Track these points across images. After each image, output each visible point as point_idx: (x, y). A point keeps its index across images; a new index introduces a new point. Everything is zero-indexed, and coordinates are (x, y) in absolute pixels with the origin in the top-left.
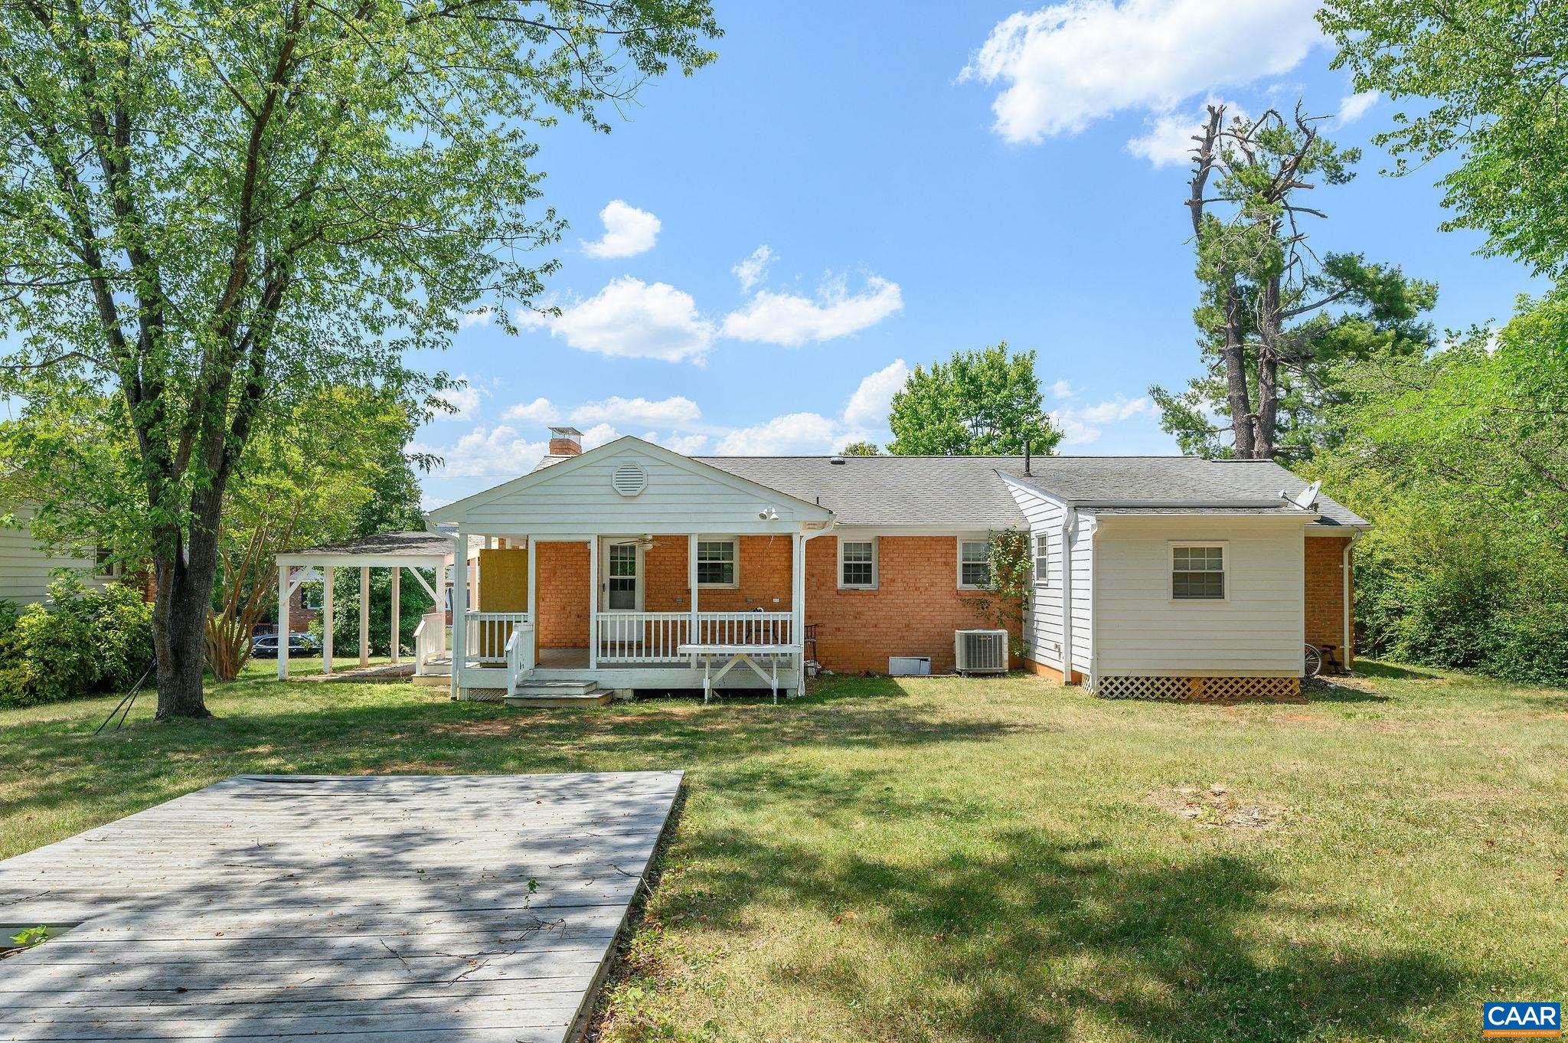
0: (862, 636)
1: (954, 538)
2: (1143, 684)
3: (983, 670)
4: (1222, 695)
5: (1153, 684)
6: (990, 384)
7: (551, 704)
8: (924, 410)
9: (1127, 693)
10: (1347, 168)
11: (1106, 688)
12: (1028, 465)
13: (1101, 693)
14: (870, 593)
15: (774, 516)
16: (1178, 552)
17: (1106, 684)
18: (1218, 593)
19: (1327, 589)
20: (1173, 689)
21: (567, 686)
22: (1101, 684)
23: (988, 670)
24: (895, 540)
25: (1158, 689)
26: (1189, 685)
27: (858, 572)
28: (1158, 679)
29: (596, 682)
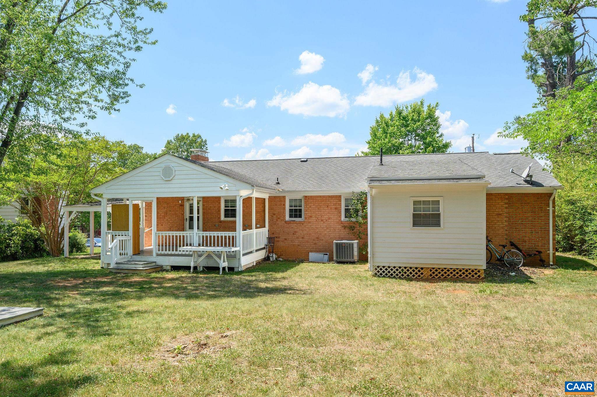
0: (296, 243)
1: (340, 196)
2: (397, 270)
3: (344, 260)
4: (440, 277)
5: (402, 270)
6: (412, 119)
7: (126, 271)
8: (380, 133)
9: (389, 274)
11: (378, 272)
13: (376, 274)
14: (300, 222)
15: (227, 188)
16: (415, 202)
17: (378, 269)
18: (437, 224)
19: (540, 221)
20: (413, 273)
21: (135, 264)
22: (376, 269)
23: (346, 260)
24: (311, 197)
25: (405, 273)
26: (422, 271)
27: (296, 213)
28: (405, 268)
29: (155, 262)
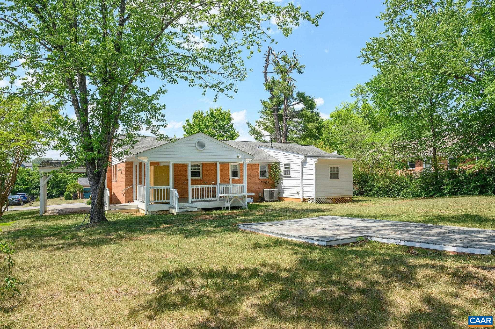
1: (258, 164)
2: (324, 200)
4: (339, 202)
10: (303, 70)
11: (317, 201)
12: (271, 145)
14: (238, 180)
15: (240, 157)
16: (331, 168)
18: (338, 177)
20: (330, 201)
21: (192, 208)
25: (327, 201)
26: (333, 200)
